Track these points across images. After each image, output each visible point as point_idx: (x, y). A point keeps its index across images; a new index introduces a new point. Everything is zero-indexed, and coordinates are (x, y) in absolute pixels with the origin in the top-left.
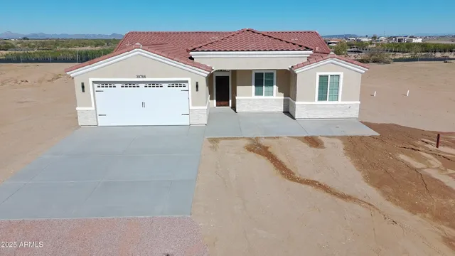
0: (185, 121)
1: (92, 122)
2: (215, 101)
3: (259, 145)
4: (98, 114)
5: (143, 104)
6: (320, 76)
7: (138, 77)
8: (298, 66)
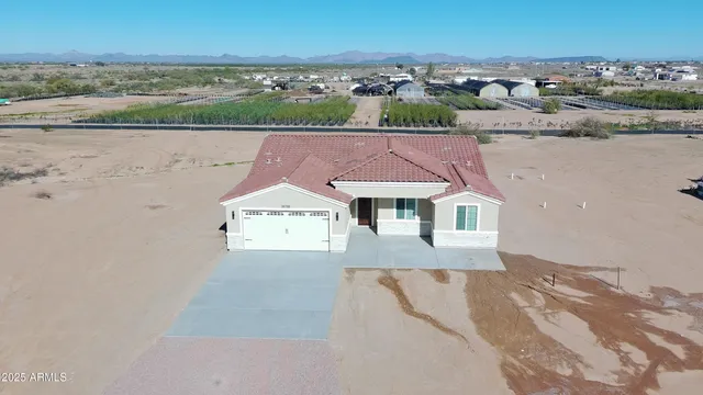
0: (324, 247)
1: (239, 246)
2: (357, 219)
3: (391, 278)
4: (245, 238)
5: (287, 230)
6: (458, 207)
7: (284, 207)
8: (436, 197)
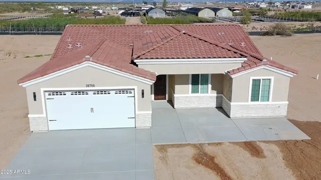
0: (131, 123)
1: (42, 128)
2: (153, 95)
4: (49, 119)
5: (92, 110)
6: (253, 80)
7: (88, 86)
8: (234, 72)
